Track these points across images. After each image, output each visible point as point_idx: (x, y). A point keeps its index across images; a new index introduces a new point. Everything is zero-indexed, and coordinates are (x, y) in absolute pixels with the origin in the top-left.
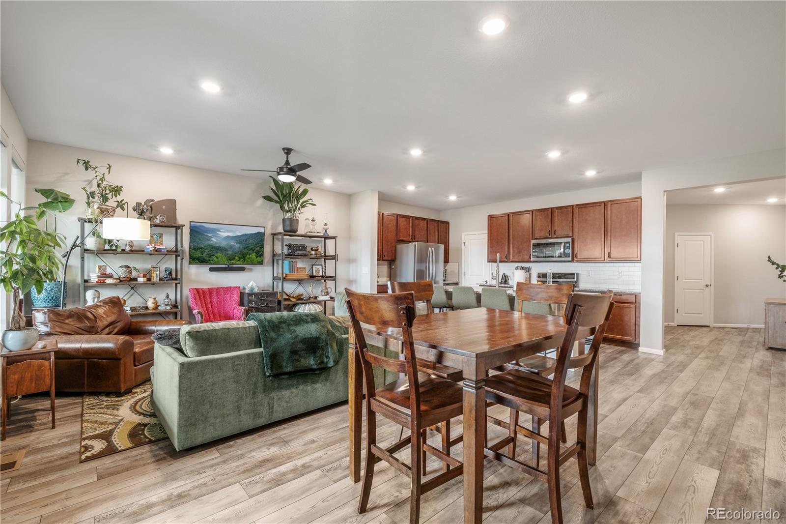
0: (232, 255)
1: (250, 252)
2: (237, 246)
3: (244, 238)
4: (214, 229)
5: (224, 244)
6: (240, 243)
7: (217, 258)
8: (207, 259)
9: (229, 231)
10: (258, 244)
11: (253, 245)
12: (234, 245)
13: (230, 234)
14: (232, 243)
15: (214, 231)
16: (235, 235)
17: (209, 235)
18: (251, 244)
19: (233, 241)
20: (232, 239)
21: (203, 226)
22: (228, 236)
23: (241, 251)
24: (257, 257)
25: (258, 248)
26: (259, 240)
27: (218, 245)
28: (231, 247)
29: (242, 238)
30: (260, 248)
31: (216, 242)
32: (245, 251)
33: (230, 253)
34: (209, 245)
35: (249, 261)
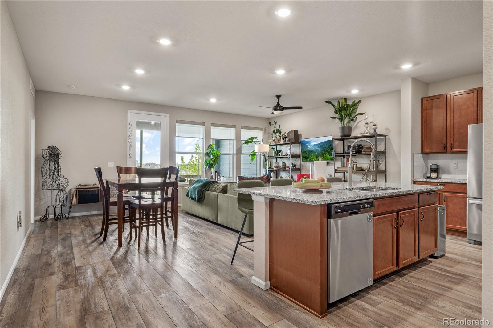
0: (318, 155)
1: (326, 152)
2: (319, 149)
3: (322, 145)
4: (309, 141)
5: (313, 149)
6: (320, 147)
7: (312, 157)
8: (308, 157)
9: (315, 142)
10: (329, 147)
11: (326, 148)
12: (318, 149)
13: (315, 143)
14: (317, 148)
15: (309, 142)
16: (317, 144)
17: (308, 145)
18: (325, 147)
19: (317, 147)
20: (317, 146)
21: (304, 141)
22: (315, 144)
23: (321, 152)
24: (329, 155)
25: (329, 150)
26: (329, 145)
27: (311, 150)
28: (317, 150)
29: (321, 145)
30: (331, 150)
31: (310, 148)
32: (323, 152)
33: (317, 153)
34: (308, 150)
35: (326, 158)
